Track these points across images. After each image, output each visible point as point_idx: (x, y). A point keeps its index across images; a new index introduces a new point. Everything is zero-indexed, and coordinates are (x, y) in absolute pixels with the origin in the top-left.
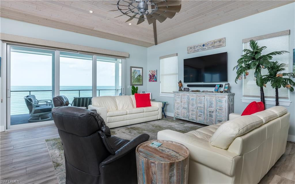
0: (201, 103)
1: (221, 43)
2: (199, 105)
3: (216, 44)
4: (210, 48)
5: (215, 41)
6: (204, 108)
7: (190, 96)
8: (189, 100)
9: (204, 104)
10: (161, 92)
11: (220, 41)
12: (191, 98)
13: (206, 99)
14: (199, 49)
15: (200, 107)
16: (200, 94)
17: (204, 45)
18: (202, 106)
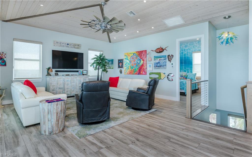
0: (74, 82)
1: (79, 47)
2: (73, 84)
3: (76, 46)
4: (72, 47)
5: (76, 44)
6: (76, 85)
7: (66, 79)
8: (65, 81)
9: (76, 82)
10: (14, 78)
11: (78, 45)
12: (66, 80)
13: (77, 80)
14: (64, 46)
15: (73, 85)
16: (74, 77)
17: (68, 44)
18: (75, 84)
